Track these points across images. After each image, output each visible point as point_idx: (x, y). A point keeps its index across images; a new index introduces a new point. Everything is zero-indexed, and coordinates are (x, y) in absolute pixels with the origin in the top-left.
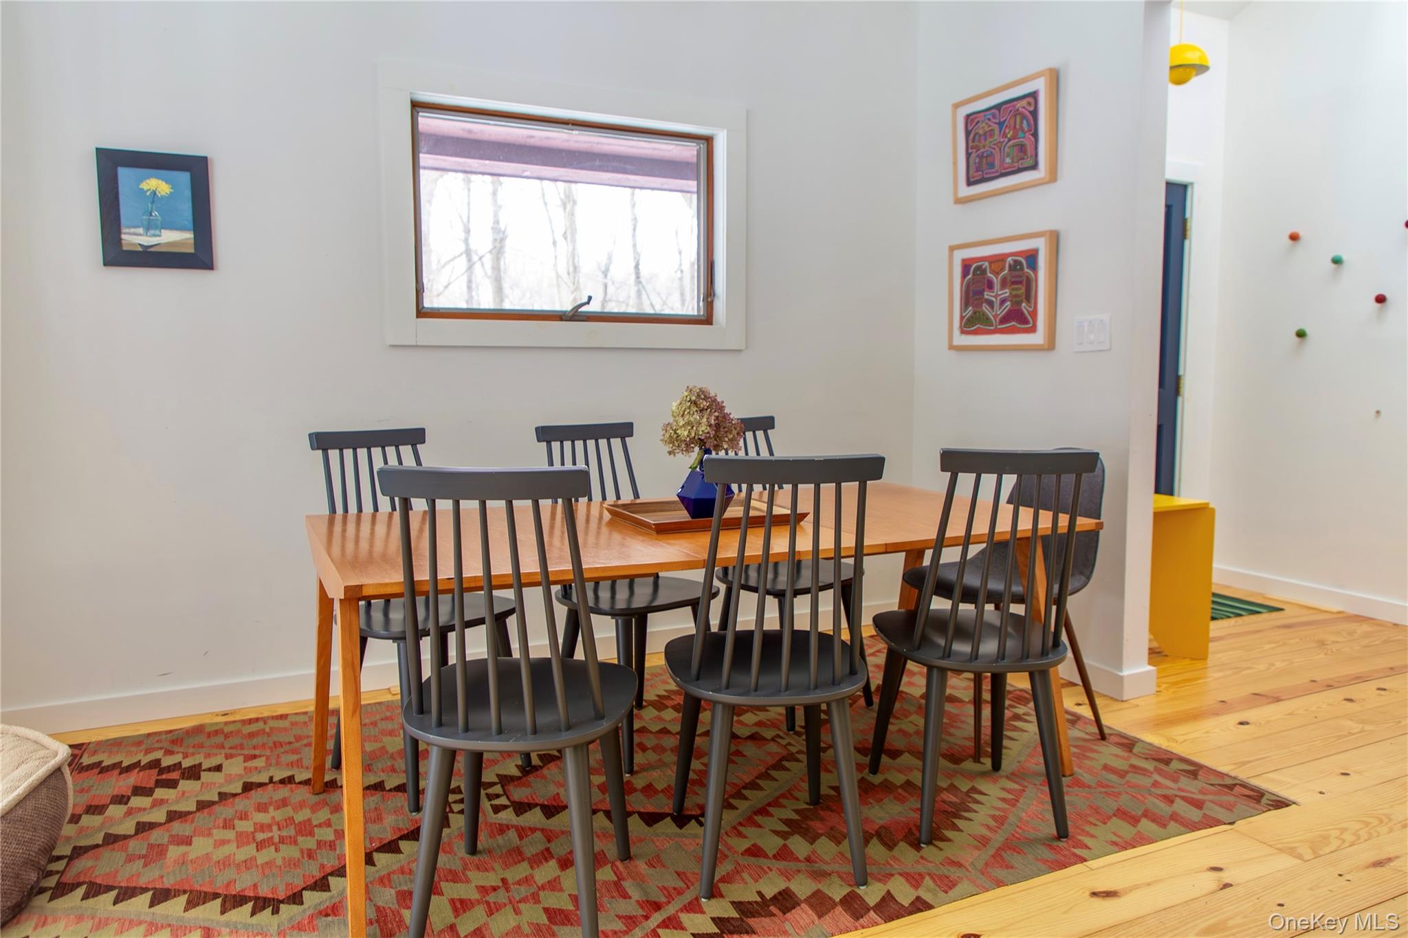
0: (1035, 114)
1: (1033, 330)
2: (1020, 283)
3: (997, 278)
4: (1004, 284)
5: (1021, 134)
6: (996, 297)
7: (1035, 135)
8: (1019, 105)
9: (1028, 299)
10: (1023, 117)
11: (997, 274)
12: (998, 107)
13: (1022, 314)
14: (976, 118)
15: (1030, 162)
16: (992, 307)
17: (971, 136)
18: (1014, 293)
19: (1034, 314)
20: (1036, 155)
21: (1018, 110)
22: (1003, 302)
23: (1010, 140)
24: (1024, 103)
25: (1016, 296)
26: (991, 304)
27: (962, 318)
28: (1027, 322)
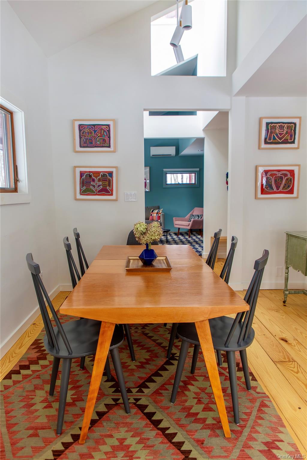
0: (109, 131)
1: (112, 195)
2: (106, 181)
3: (96, 179)
4: (99, 180)
5: (103, 136)
6: (96, 184)
7: (109, 137)
8: (103, 127)
9: (109, 185)
10: (104, 131)
11: (96, 177)
12: (94, 125)
13: (107, 190)
14: (84, 126)
15: (108, 145)
16: (95, 188)
17: (82, 132)
18: (104, 183)
19: (112, 190)
20: (110, 144)
21: (102, 128)
22: (99, 186)
23: (99, 137)
24: (105, 127)
25: (104, 184)
26: (94, 186)
27: (81, 190)
28: (110, 193)
